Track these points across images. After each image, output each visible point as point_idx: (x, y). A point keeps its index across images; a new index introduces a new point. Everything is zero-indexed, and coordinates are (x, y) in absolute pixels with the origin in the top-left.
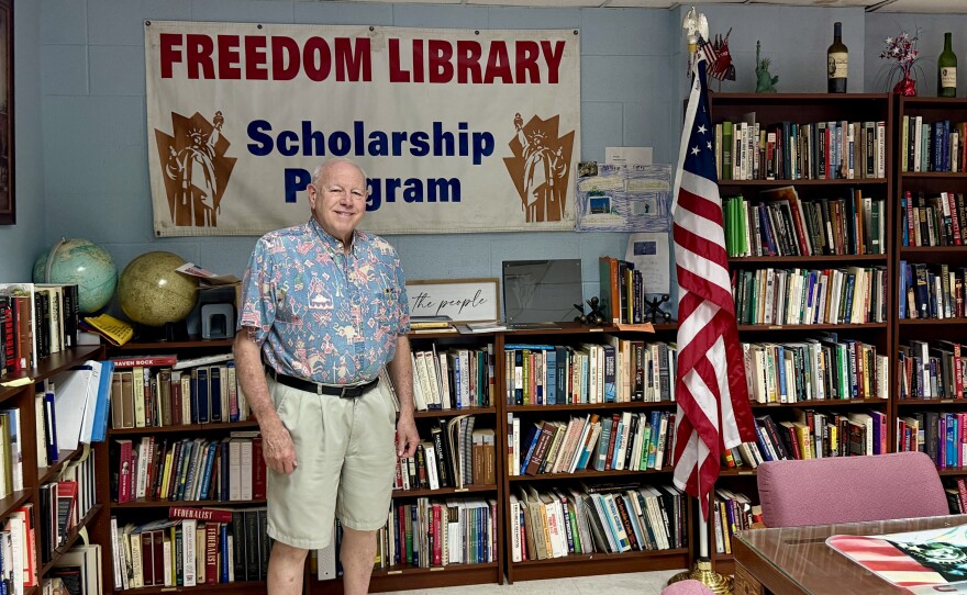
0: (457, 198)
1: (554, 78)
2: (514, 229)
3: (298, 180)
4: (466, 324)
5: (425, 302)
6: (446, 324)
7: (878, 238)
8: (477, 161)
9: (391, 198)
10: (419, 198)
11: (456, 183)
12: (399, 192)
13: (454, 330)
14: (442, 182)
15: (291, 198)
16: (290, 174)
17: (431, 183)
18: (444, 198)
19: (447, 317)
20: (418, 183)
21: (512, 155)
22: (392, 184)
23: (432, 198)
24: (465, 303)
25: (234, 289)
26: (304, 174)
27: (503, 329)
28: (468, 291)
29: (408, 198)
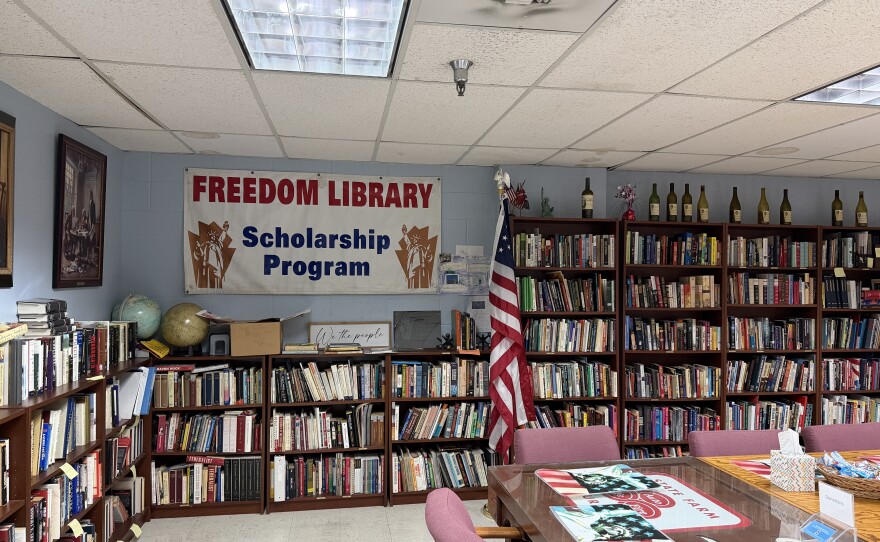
0: (367, 273)
1: (426, 205)
2: (401, 292)
3: (272, 261)
4: (369, 349)
5: (346, 335)
6: (356, 348)
7: (610, 302)
8: (379, 252)
9: (327, 273)
10: (344, 273)
11: (366, 265)
12: (333, 270)
13: (361, 352)
14: (359, 264)
15: (267, 272)
16: (267, 258)
17: (352, 264)
18: (360, 273)
19: (358, 344)
20: (344, 264)
21: (401, 249)
22: (329, 265)
23: (352, 273)
24: (370, 336)
25: (229, 326)
26: (275, 258)
27: (390, 352)
28: (372, 328)
29: (337, 273)
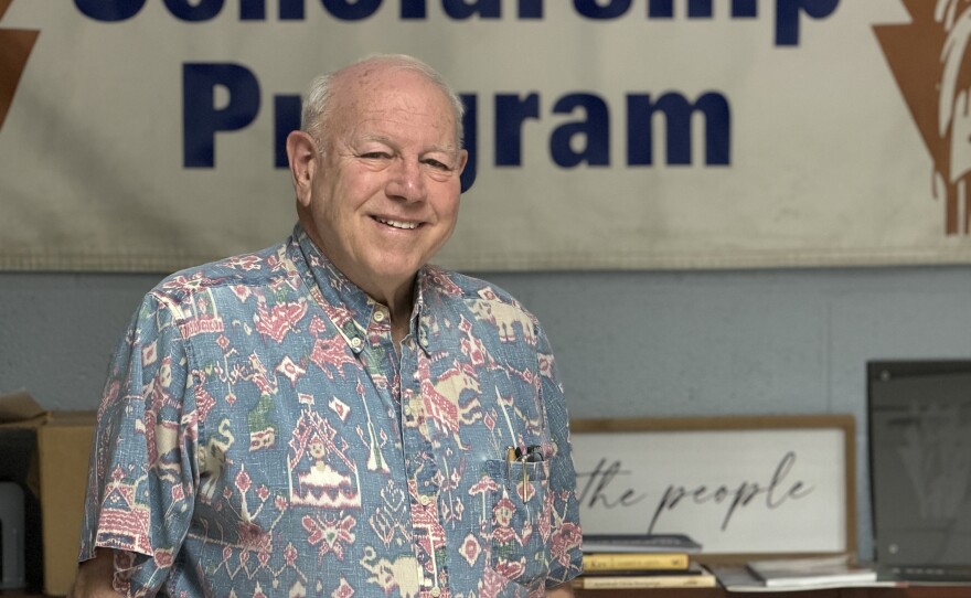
0: (719, 153)
2: (908, 256)
3: (221, 97)
4: (744, 564)
5: (614, 490)
6: (682, 560)
8: (787, 34)
9: (509, 153)
10: (598, 154)
11: (716, 108)
12: (535, 135)
13: (707, 581)
14: (675, 105)
15: (199, 154)
16: (199, 77)
17: (639, 107)
18: (679, 154)
19: (683, 541)
20: (596, 107)
21: (901, 16)
22: (514, 110)
23: (639, 154)
24: (742, 497)
25: (31, 438)
26: (239, 78)
27: (867, 579)
28: (754, 454)
29: (562, 154)
